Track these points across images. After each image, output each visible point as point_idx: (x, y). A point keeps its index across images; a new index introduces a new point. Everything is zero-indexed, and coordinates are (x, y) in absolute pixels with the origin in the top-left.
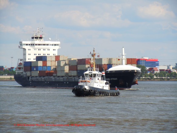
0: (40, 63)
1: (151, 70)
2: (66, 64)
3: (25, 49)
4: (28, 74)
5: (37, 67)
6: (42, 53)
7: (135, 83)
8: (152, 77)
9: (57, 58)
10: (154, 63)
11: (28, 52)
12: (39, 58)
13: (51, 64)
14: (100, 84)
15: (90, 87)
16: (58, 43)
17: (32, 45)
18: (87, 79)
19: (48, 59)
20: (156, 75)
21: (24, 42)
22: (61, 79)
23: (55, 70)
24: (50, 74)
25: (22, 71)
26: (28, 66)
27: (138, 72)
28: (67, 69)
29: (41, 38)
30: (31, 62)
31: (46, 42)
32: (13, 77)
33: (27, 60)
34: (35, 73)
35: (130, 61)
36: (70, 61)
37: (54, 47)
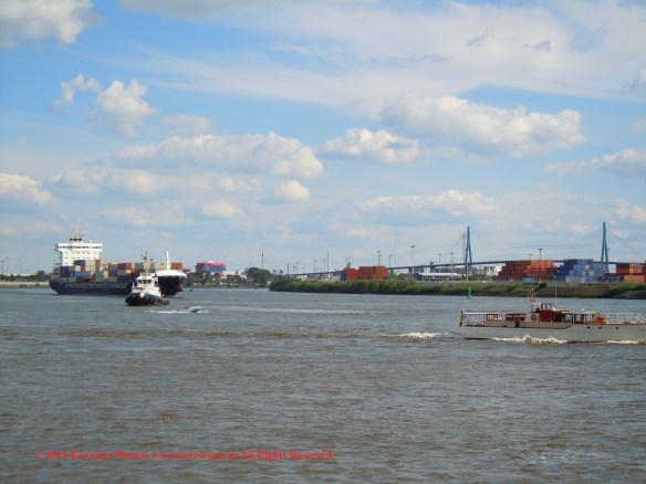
0: (78, 268)
1: (216, 275)
2: (105, 269)
3: (61, 253)
4: (65, 279)
5: (74, 272)
6: (81, 257)
7: (180, 290)
8: (217, 283)
9: (97, 262)
10: (220, 268)
11: (64, 256)
12: (77, 263)
13: (90, 269)
14: (155, 291)
15: (147, 295)
16: (100, 245)
17: (70, 247)
18: (140, 286)
19: (87, 264)
20: (222, 281)
21: (60, 245)
22: (100, 286)
23: (94, 275)
24: (88, 280)
25: (57, 276)
26: (65, 271)
27: (183, 278)
28: (106, 274)
29: (80, 240)
30: (67, 267)
31: (86, 245)
32: (47, 283)
33: (64, 265)
34: (73, 279)
35: (176, 266)
36: (110, 265)
37: (96, 250)
